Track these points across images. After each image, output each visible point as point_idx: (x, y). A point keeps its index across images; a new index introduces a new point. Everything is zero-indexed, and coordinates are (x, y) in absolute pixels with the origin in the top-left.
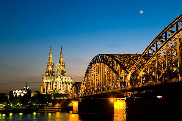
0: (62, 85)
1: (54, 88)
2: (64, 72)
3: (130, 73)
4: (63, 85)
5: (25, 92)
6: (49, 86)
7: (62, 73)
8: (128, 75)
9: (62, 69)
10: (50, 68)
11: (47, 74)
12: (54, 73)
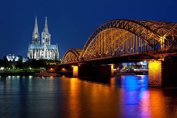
0: (48, 53)
1: (41, 55)
6: (36, 53)
8: (161, 37)
10: (36, 36)
11: (33, 42)
12: (39, 42)
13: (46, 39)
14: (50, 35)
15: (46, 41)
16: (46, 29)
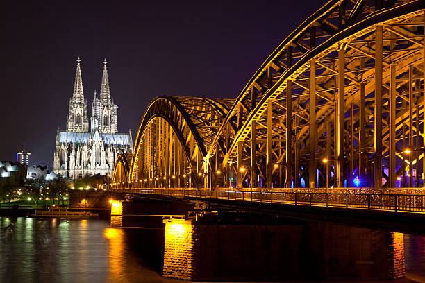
0: (103, 154)
1: (84, 159)
2: (111, 123)
3: (208, 156)
4: (106, 154)
5: (10, 169)
6: (73, 153)
7: (107, 125)
8: (205, 158)
9: (107, 114)
10: (78, 111)
11: (70, 124)
12: (86, 124)
13: (106, 118)
14: (116, 107)
15: (106, 123)
16: (106, 92)
